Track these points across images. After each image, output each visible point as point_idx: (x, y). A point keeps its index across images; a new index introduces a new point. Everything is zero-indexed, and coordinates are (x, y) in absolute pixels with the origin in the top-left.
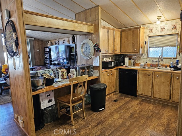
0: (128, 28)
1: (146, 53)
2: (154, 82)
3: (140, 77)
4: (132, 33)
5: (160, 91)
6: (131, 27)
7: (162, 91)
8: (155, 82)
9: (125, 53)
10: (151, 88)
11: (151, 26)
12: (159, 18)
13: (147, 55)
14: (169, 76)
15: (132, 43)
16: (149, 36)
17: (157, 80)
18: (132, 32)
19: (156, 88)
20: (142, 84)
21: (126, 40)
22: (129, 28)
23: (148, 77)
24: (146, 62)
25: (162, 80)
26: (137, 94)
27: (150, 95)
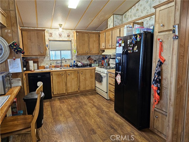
0: (25, 28)
1: (49, 56)
2: (66, 80)
3: (54, 78)
4: (36, 35)
5: (71, 86)
6: (29, 28)
7: (73, 86)
8: (68, 79)
9: (30, 55)
10: (65, 85)
11: (51, 31)
12: (61, 25)
13: (49, 57)
14: (76, 73)
15: (38, 45)
16: (50, 39)
17: (68, 78)
18: (36, 33)
19: (69, 85)
20: (56, 84)
21: (29, 41)
22: (27, 28)
23: (62, 77)
24: (51, 64)
25: (72, 77)
26: (52, 96)
27: (65, 92)
